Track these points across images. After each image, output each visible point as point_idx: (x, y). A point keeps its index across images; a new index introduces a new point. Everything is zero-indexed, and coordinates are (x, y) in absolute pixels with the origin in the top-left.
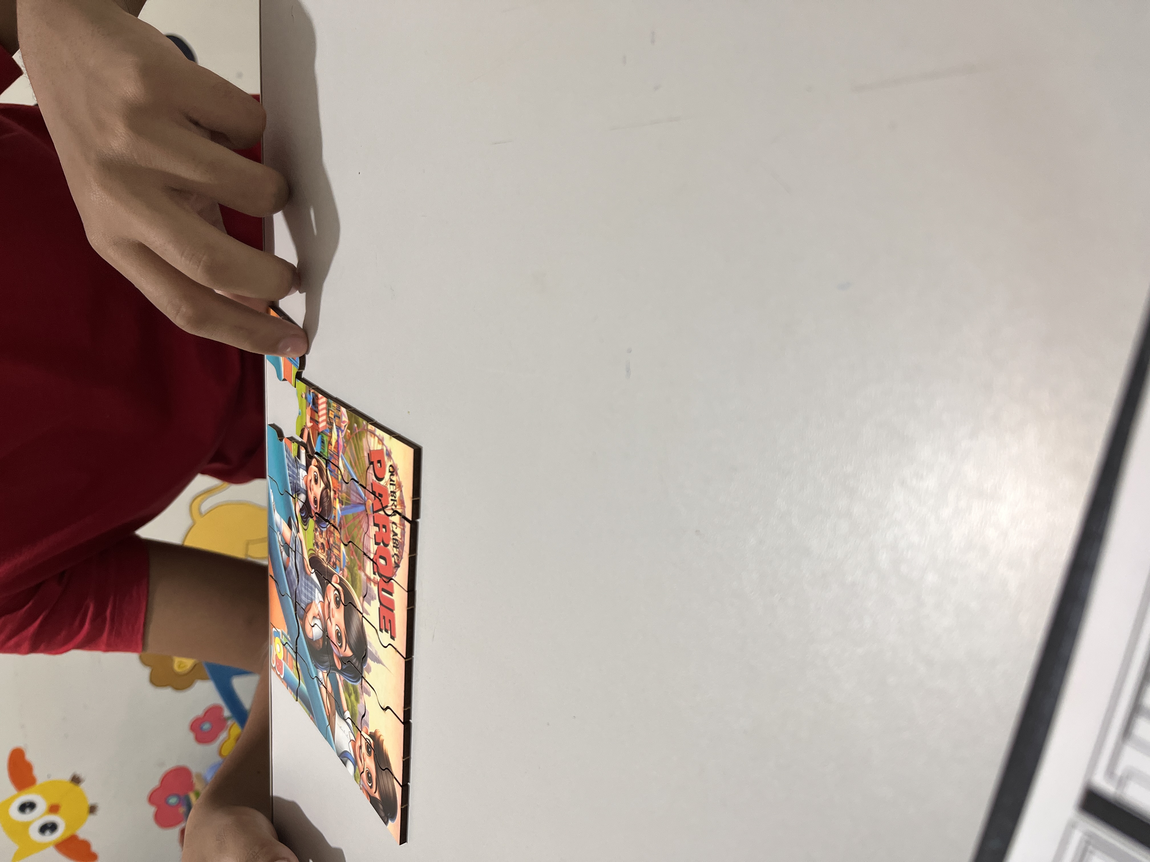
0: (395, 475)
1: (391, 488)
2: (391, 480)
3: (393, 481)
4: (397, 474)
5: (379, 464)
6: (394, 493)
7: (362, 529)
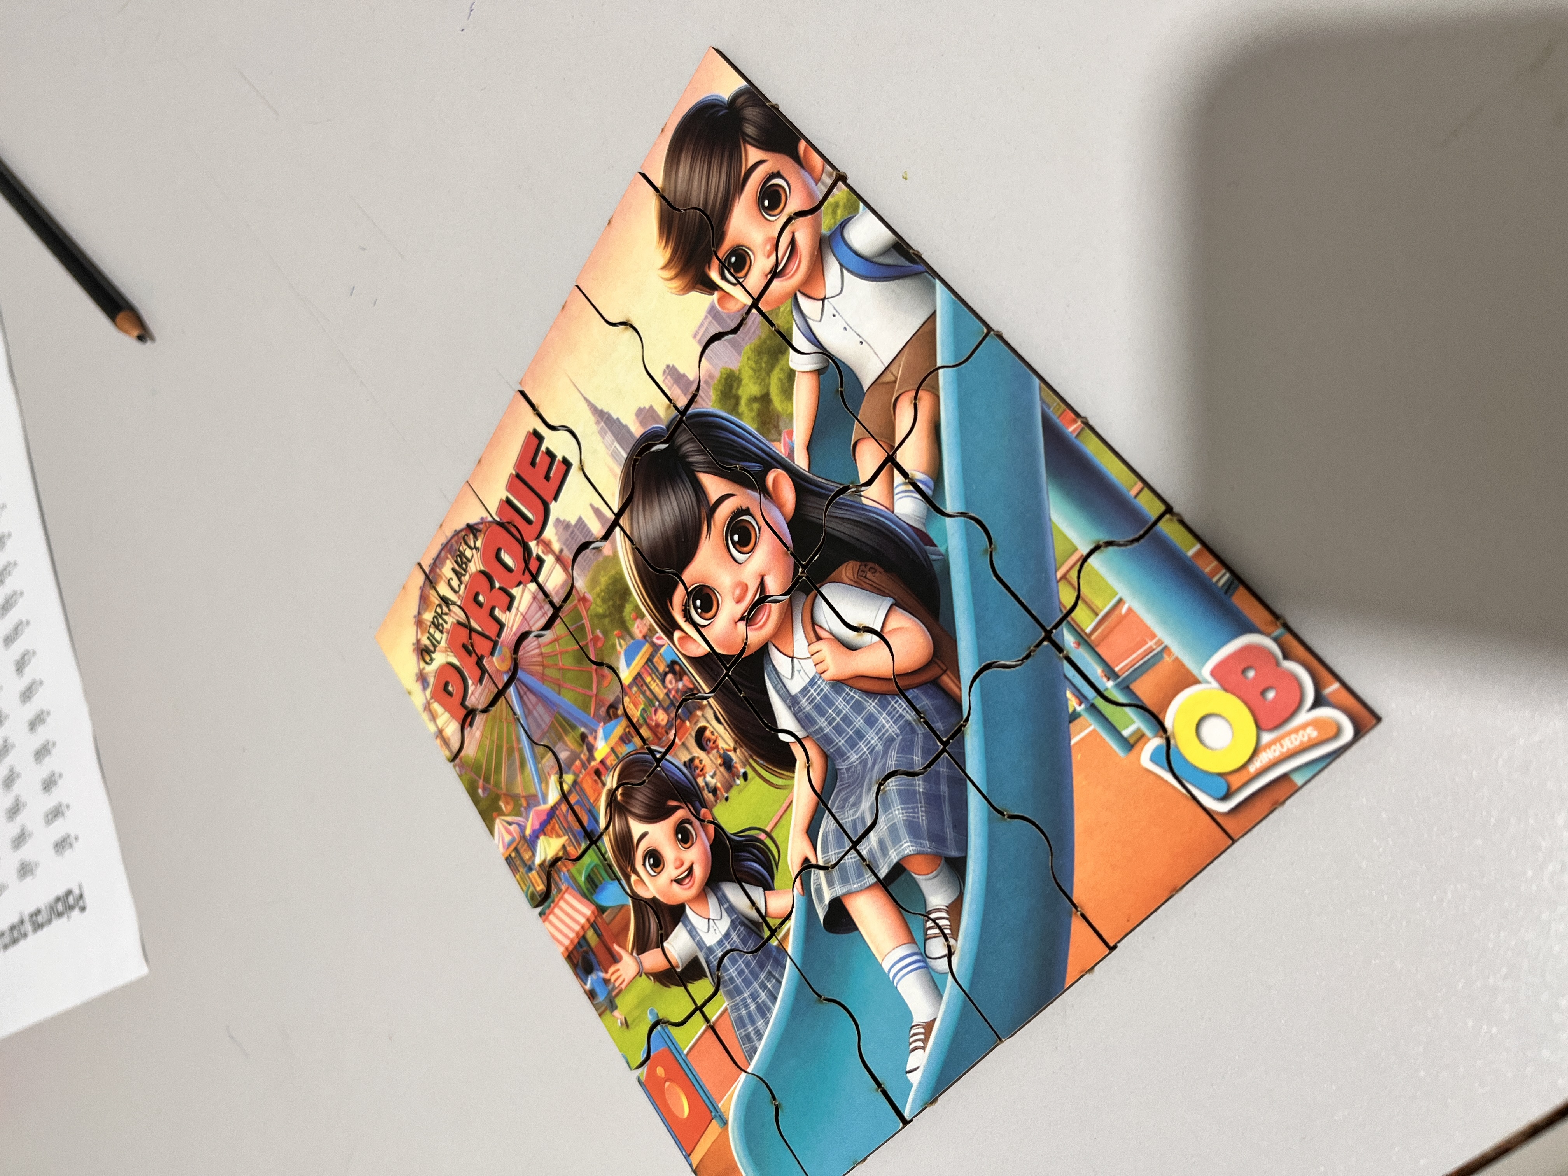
0: (422, 644)
2: (434, 646)
7: (544, 650)
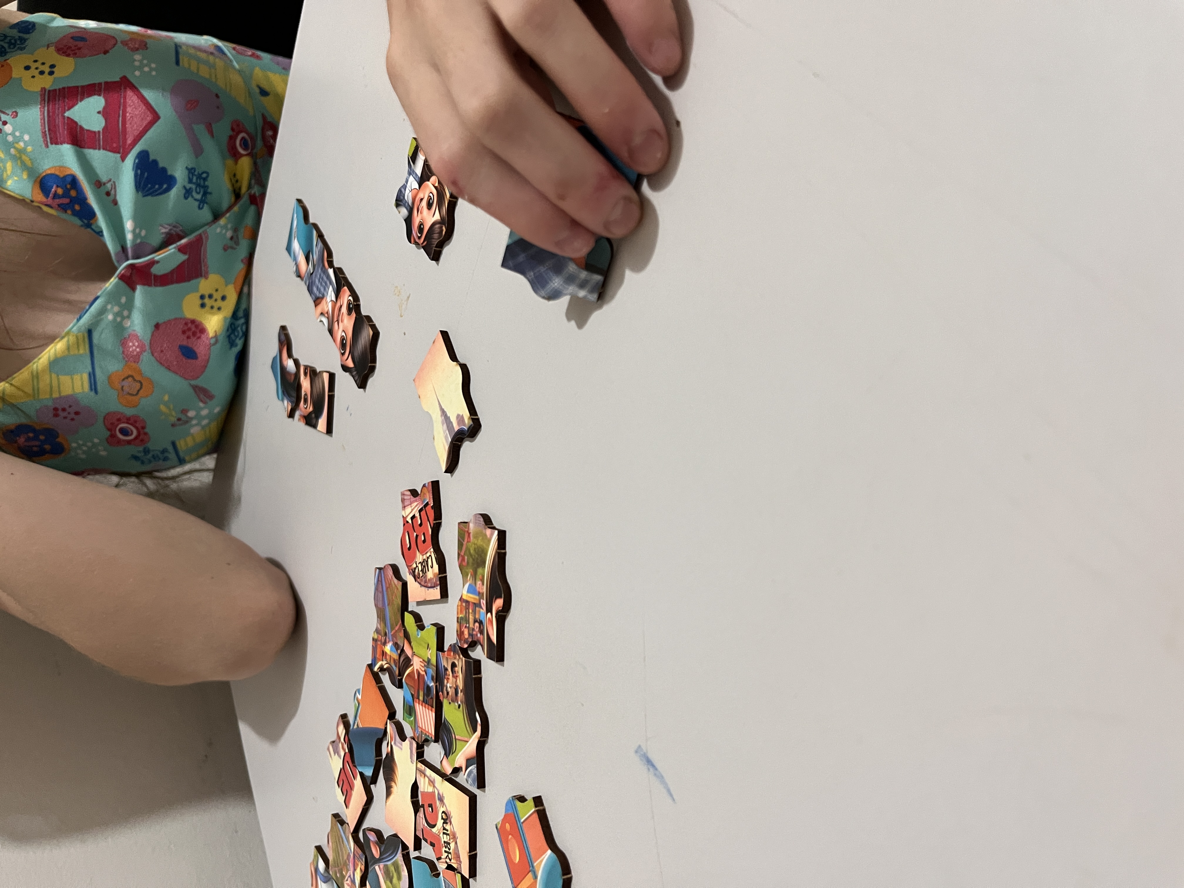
0: (449, 824)
1: (445, 838)
2: (444, 829)
3: (447, 831)
4: (451, 823)
5: (430, 809)
6: (449, 844)
